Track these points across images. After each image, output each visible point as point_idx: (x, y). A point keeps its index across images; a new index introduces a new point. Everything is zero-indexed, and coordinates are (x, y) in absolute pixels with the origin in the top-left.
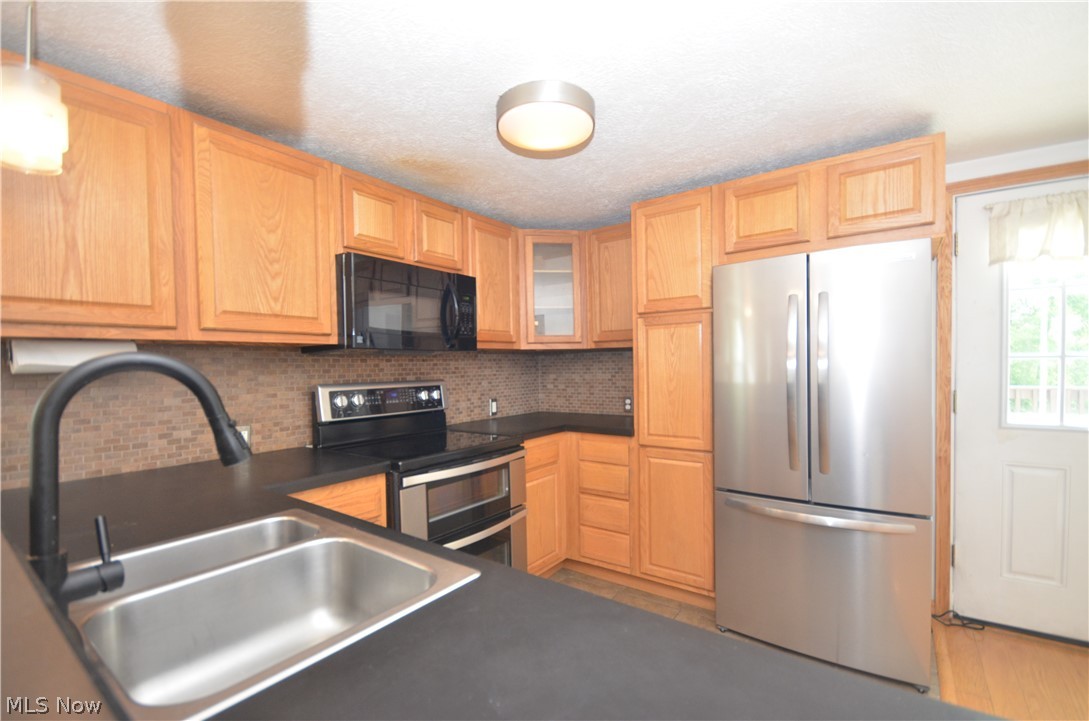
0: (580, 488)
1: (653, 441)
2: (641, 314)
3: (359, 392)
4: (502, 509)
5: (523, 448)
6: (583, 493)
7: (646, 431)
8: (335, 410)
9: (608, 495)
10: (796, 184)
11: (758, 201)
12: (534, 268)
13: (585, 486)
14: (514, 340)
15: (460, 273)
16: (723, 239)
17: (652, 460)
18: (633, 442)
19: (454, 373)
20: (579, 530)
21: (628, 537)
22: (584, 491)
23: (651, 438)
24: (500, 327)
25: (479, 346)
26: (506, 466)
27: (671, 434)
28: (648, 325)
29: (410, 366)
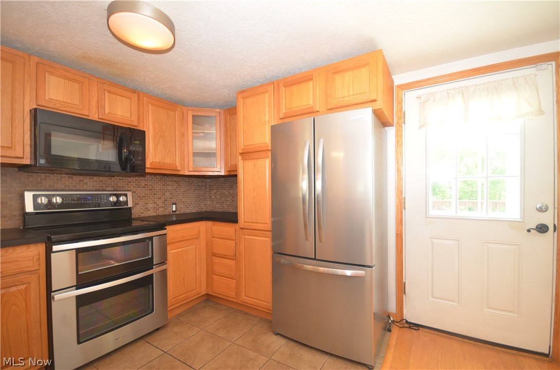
0: (213, 253)
1: (247, 225)
2: (241, 154)
3: (58, 195)
4: (148, 264)
5: (166, 229)
6: (214, 256)
7: (243, 220)
8: (36, 205)
9: (225, 256)
10: (312, 79)
11: (295, 88)
12: (193, 129)
13: (214, 252)
14: (178, 169)
15: (136, 128)
16: (279, 111)
17: (246, 236)
18: (237, 226)
19: (143, 187)
20: (212, 277)
21: (235, 281)
22: (214, 255)
23: (245, 223)
24: (168, 161)
25: (147, 171)
26: (151, 238)
27: (254, 221)
28: (244, 159)
29: (109, 182)
